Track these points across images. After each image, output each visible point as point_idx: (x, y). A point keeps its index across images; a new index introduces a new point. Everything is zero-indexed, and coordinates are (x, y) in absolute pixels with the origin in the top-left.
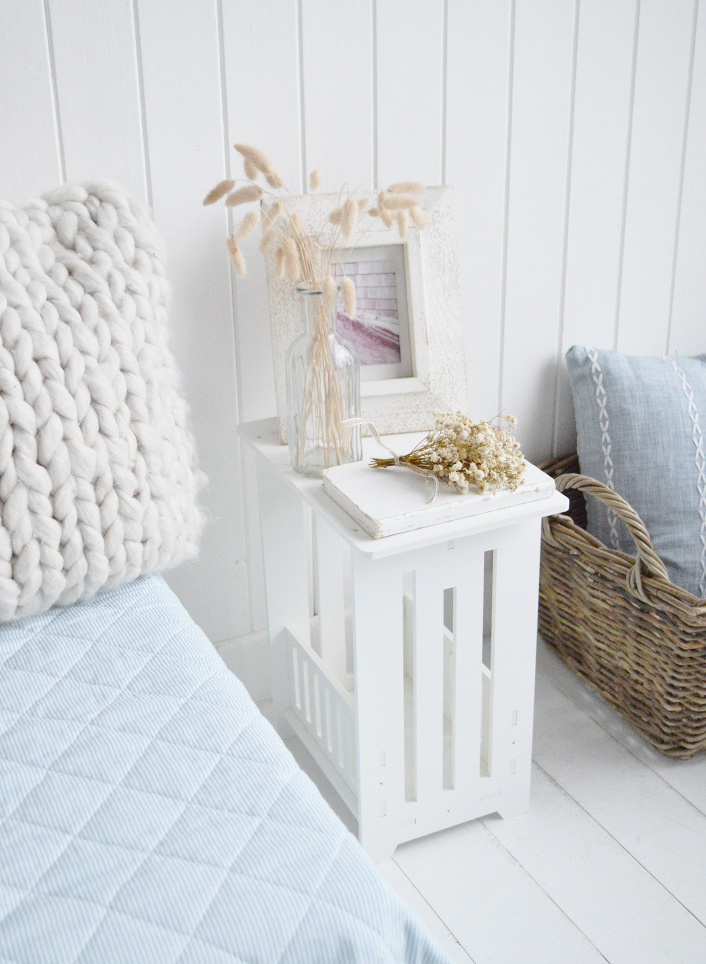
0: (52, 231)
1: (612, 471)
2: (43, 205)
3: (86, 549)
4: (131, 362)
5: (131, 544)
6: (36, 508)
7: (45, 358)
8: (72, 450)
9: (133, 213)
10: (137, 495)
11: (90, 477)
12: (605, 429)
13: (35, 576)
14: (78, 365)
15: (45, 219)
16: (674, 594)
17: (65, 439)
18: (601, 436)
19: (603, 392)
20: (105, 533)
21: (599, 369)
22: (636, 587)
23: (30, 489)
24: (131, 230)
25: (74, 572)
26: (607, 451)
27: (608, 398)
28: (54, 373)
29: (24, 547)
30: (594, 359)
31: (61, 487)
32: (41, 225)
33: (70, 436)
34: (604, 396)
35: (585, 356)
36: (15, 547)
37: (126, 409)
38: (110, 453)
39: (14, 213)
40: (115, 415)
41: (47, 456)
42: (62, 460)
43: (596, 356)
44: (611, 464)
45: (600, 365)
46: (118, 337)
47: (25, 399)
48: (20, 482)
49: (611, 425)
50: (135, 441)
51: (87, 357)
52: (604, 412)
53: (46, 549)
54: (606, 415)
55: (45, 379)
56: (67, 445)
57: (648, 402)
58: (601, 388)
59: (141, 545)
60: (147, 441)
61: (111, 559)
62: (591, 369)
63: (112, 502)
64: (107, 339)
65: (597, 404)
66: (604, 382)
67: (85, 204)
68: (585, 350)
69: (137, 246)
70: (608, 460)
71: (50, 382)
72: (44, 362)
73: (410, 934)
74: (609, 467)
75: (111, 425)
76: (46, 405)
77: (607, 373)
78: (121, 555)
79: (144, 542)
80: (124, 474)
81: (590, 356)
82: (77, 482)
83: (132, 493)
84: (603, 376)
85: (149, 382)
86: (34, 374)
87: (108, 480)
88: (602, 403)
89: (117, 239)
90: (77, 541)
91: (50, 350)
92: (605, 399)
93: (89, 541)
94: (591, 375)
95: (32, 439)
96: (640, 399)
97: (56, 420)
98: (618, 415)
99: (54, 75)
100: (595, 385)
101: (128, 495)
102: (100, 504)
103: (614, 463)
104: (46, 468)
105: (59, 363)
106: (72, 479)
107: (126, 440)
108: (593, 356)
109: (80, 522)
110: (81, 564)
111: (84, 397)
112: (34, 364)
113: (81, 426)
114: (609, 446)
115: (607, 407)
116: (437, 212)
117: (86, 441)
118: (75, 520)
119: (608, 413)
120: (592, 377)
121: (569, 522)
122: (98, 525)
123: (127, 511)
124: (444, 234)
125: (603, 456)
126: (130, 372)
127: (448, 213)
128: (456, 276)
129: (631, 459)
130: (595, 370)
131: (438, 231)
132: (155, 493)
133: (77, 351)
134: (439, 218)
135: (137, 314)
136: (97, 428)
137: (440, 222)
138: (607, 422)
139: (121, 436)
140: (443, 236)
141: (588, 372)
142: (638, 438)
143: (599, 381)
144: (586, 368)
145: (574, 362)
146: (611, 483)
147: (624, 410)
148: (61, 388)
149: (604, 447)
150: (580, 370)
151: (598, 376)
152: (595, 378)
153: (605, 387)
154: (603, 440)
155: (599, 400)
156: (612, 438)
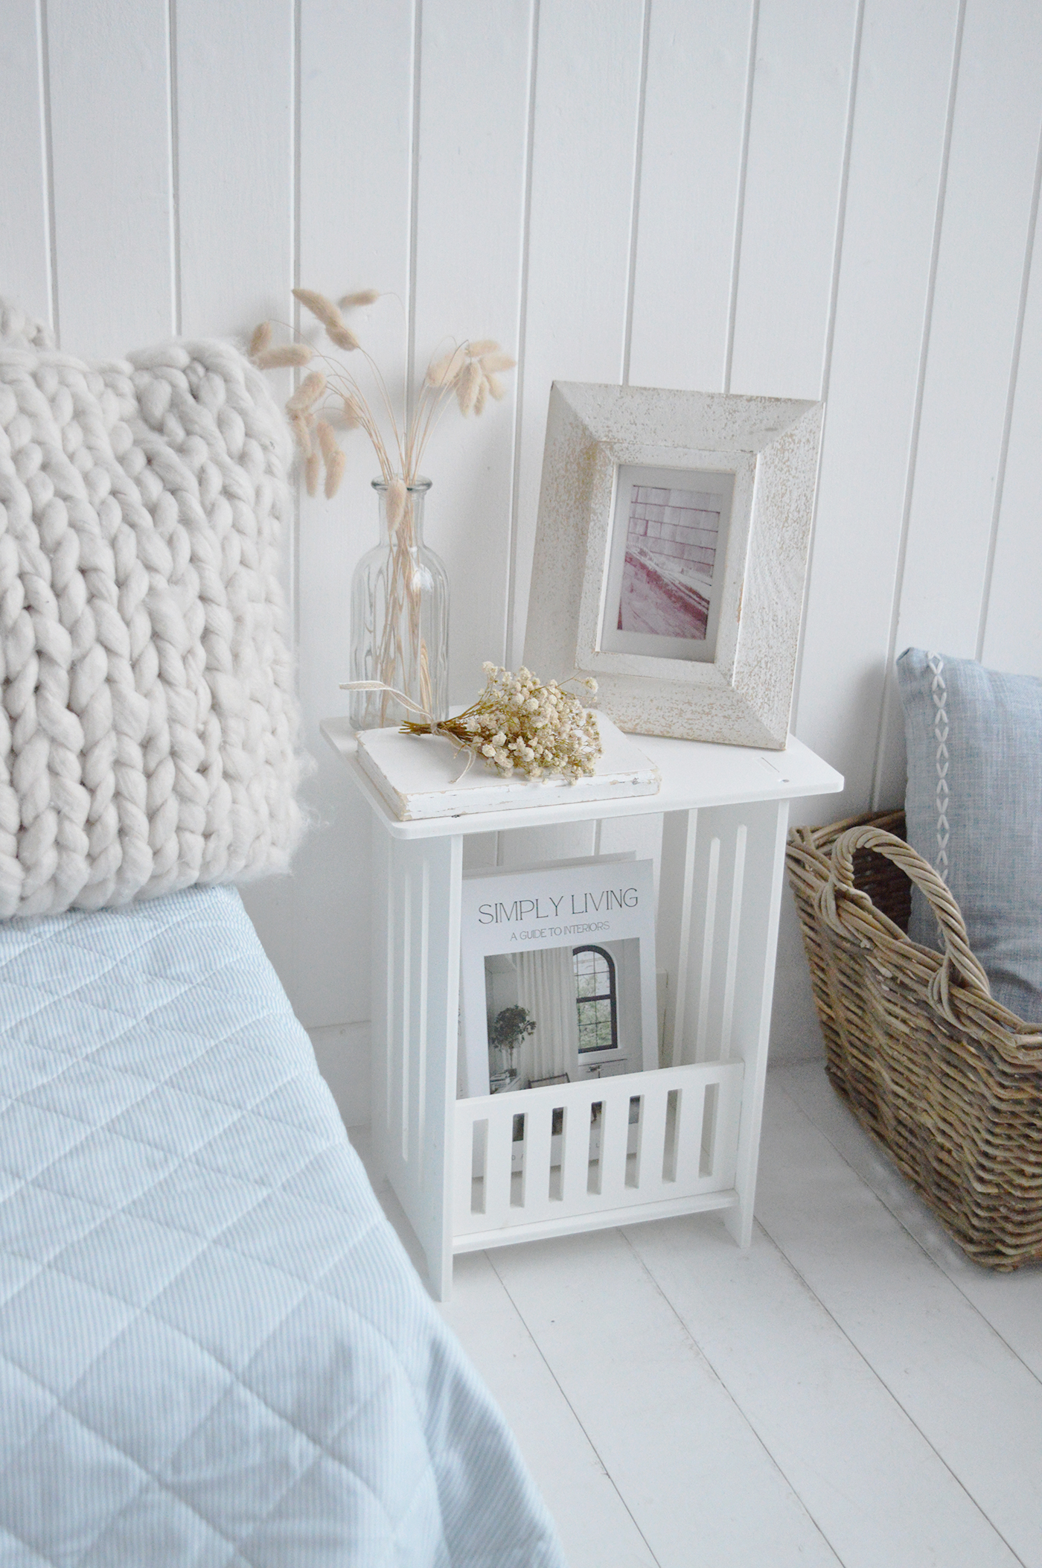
0: (134, 403)
1: (947, 836)
2: (127, 368)
3: (122, 832)
4: (216, 589)
5: (188, 836)
6: (59, 768)
7: (96, 570)
8: (117, 696)
9: (249, 390)
10: (203, 770)
11: (139, 736)
12: (943, 774)
13: (48, 858)
14: (140, 584)
15: (127, 387)
16: (991, 1013)
17: (109, 680)
18: (937, 785)
19: (946, 720)
20: (152, 815)
21: (943, 685)
22: (940, 1000)
23: (53, 740)
24: (242, 413)
25: (102, 862)
26: (943, 806)
27: (951, 729)
28: (104, 590)
29: (37, 817)
30: (938, 670)
31: (96, 744)
32: (120, 395)
33: (116, 676)
34: (947, 724)
35: (925, 665)
36: (24, 816)
37: (201, 652)
38: (170, 707)
39: (85, 375)
40: (184, 659)
41: (83, 699)
42: (102, 708)
43: (941, 666)
44: (947, 826)
45: (945, 680)
46: (201, 553)
47: (61, 621)
48: (40, 730)
49: (951, 768)
50: (209, 696)
51: (153, 574)
52: (943, 748)
53: (67, 824)
54: (946, 754)
55: (92, 597)
56: (110, 689)
57: (1009, 740)
58: (942, 713)
59: (201, 840)
60: (227, 698)
61: (156, 853)
62: (931, 684)
63: (167, 775)
64: (185, 554)
65: (934, 737)
66: (947, 705)
67: (184, 371)
68: (926, 656)
69: (247, 435)
70: (943, 819)
71: (98, 602)
72: (93, 576)
73: (437, 1355)
74: (943, 830)
75: (176, 669)
76: (88, 632)
77: (954, 691)
78: (171, 848)
79: (207, 836)
80: (187, 738)
81: (932, 666)
82: (118, 740)
83: (196, 767)
84: (948, 696)
85: (239, 620)
86: (78, 589)
87: (164, 742)
88: (942, 735)
89: (221, 423)
90: (110, 819)
91: (104, 560)
92: (947, 729)
93: (128, 822)
94: (931, 692)
95: (63, 674)
96: (998, 735)
97: (99, 656)
98: (965, 755)
99: (176, 196)
100: (935, 708)
101: (190, 769)
102: (149, 775)
103: (950, 825)
104: (78, 716)
105: (113, 577)
106: (113, 735)
107: (196, 693)
108: (937, 666)
109: (117, 795)
110: (114, 852)
111: (143, 626)
112: (79, 576)
113: (133, 666)
114: (947, 800)
115: (949, 743)
116: (792, 435)
117: (138, 687)
118: (111, 791)
119: (950, 751)
120: (932, 695)
121: (864, 901)
122: (142, 802)
123: (188, 790)
124: (796, 469)
125: (938, 814)
126: (212, 601)
127: (808, 441)
128: (804, 532)
129: (977, 822)
130: (938, 686)
131: (788, 463)
132: (231, 771)
133: (140, 566)
134: (792, 446)
135: (234, 526)
136: (156, 671)
137: (793, 451)
138: (947, 764)
139: (188, 686)
140: (793, 472)
141: (926, 688)
142: (990, 791)
143: (940, 702)
144: (924, 682)
145: (907, 671)
146: (944, 854)
147: (972, 748)
148: (110, 611)
149: (938, 801)
150: (915, 685)
151: (940, 696)
152: (936, 698)
153: (950, 713)
154: (939, 790)
155: (938, 731)
156: (950, 788)
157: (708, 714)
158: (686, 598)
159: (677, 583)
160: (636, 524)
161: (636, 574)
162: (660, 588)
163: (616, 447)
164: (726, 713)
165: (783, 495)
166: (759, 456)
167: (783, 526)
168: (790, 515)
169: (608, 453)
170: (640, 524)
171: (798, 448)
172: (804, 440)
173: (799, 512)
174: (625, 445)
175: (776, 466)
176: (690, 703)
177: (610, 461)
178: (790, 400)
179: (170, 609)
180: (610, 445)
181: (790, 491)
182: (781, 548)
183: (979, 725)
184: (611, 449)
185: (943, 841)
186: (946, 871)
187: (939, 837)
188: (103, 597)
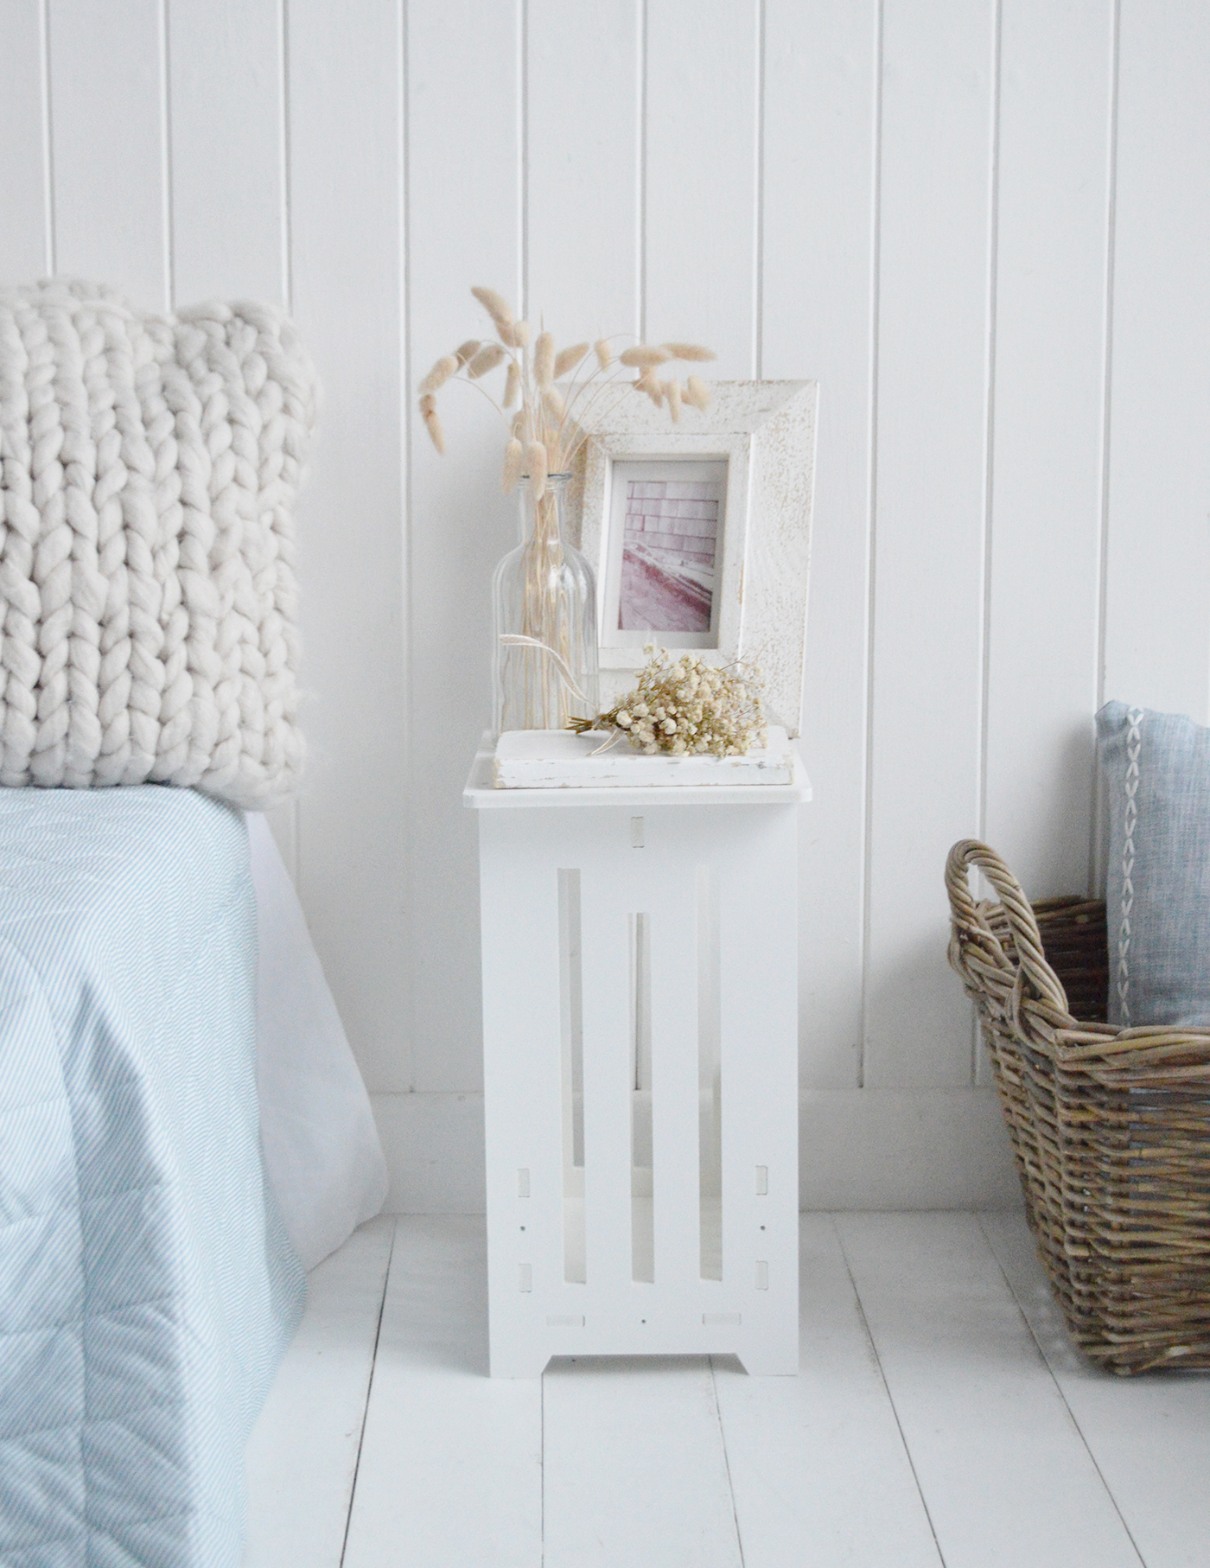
0: (170, 350)
1: (1131, 901)
2: (171, 319)
3: (70, 699)
4: (200, 496)
5: (140, 716)
6: (13, 631)
8: (76, 572)
9: (281, 340)
10: (164, 658)
11: (98, 612)
12: (1129, 833)
14: (117, 478)
15: (166, 335)
17: (72, 557)
18: (1123, 845)
19: (1137, 773)
20: (102, 688)
23: (11, 605)
24: (268, 358)
25: (48, 725)
26: (1127, 869)
27: (1140, 783)
28: (78, 480)
30: (1135, 722)
31: (51, 614)
32: (157, 340)
33: (78, 554)
34: (1136, 778)
37: (174, 549)
38: (132, 593)
40: (154, 555)
41: (43, 572)
42: (61, 583)
43: (1140, 718)
44: (1131, 891)
45: (1141, 732)
46: (187, 462)
49: (1138, 826)
50: (178, 593)
51: (132, 473)
52: (1132, 804)
53: (15, 683)
54: (1134, 811)
55: (67, 485)
56: (73, 566)
57: (1198, 791)
58: (1134, 767)
59: (155, 723)
60: (198, 599)
61: (105, 726)
62: (1126, 736)
63: (121, 654)
64: (169, 459)
65: (1125, 794)
66: (1140, 757)
70: (1128, 884)
71: (72, 489)
72: (72, 467)
74: (1128, 897)
75: (143, 559)
76: (56, 513)
77: (1149, 743)
78: (122, 726)
79: (162, 721)
80: (147, 623)
81: (1132, 718)
82: (75, 613)
83: (156, 653)
84: (1142, 749)
85: (223, 532)
86: (52, 476)
87: (122, 624)
88: (1131, 790)
89: (245, 365)
90: (59, 685)
91: (86, 456)
92: (1136, 783)
93: (75, 689)
94: (1124, 746)
95: (27, 547)
96: (1188, 786)
97: (64, 538)
98: (1153, 810)
100: (1128, 761)
101: (148, 652)
102: (103, 652)
104: (39, 587)
105: (93, 471)
106: (70, 609)
107: (163, 586)
108: (1135, 718)
109: (69, 665)
111: (113, 516)
112: (58, 467)
113: (99, 551)
114: (1132, 861)
115: (1137, 798)
116: (786, 415)
117: (101, 569)
118: (63, 659)
119: (1138, 806)
120: (1126, 749)
122: (94, 674)
123: (140, 669)
124: (792, 448)
125: (1123, 878)
126: (192, 505)
127: (803, 420)
128: (804, 511)
129: (1159, 883)
130: (1134, 738)
131: (783, 443)
132: (195, 665)
133: (121, 463)
134: (786, 425)
135: (231, 447)
136: (122, 556)
137: (788, 430)
138: (1134, 822)
139: (155, 575)
140: (790, 451)
141: (1122, 743)
142: (1175, 848)
143: (1134, 755)
144: (1120, 736)
145: (1105, 726)
146: (1126, 923)
147: (1159, 801)
148: (82, 497)
149: (1124, 863)
150: (1112, 740)
151: (1134, 748)
152: (1130, 750)
153: (1140, 765)
154: (1125, 852)
155: (1128, 786)
156: (1136, 848)
165: (780, 474)
166: (753, 436)
167: (783, 506)
168: (789, 494)
171: (793, 427)
172: (799, 419)
173: (798, 491)
175: (771, 446)
178: (783, 381)
179: (145, 509)
181: (788, 470)
182: (782, 528)
183: (1170, 776)
185: (1126, 908)
186: (1128, 942)
187: (1124, 903)
188: (77, 485)
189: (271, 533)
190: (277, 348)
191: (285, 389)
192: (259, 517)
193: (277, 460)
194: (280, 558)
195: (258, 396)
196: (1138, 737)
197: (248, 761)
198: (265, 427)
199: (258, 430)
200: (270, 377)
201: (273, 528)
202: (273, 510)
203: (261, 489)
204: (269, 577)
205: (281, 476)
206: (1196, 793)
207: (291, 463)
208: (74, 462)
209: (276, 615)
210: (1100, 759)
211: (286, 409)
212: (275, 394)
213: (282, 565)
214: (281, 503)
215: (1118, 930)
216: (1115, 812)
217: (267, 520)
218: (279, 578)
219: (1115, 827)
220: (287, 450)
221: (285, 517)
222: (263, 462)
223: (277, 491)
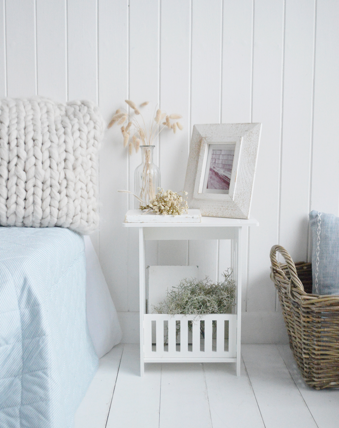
0: (64, 112)
1: (319, 263)
2: (65, 105)
3: (34, 203)
4: (70, 149)
5: (53, 208)
6: (19, 184)
8: (36, 169)
9: (94, 110)
10: (60, 192)
11: (42, 180)
12: (318, 245)
13: (13, 206)
14: (48, 144)
15: (63, 109)
17: (35, 165)
18: (317, 248)
19: (320, 229)
20: (43, 200)
22: (289, 292)
23: (18, 178)
24: (90, 114)
25: (28, 210)
26: (318, 254)
27: (321, 231)
28: (37, 144)
29: (11, 195)
30: (319, 216)
31: (29, 180)
32: (61, 110)
33: (37, 164)
34: (320, 230)
35: (316, 215)
36: (8, 195)
37: (63, 163)
38: (51, 174)
40: (57, 165)
41: (27, 169)
42: (32, 172)
43: (321, 215)
44: (319, 260)
46: (67, 140)
47: (25, 150)
48: (15, 174)
49: (320, 243)
51: (52, 143)
52: (319, 237)
53: (19, 198)
54: (319, 239)
56: (35, 167)
58: (319, 227)
63: (48, 191)
64: (62, 140)
65: (317, 234)
66: (321, 225)
68: (317, 212)
70: (318, 258)
71: (35, 147)
74: (318, 261)
75: (54, 166)
76: (31, 153)
77: (323, 221)
80: (55, 183)
82: (35, 180)
83: (58, 191)
84: (321, 223)
85: (77, 159)
86: (30, 143)
87: (48, 183)
88: (319, 234)
90: (31, 199)
91: (40, 139)
92: (320, 232)
93: (35, 200)
95: (23, 162)
96: (334, 232)
97: (33, 160)
98: (324, 238)
100: (318, 226)
101: (55, 191)
102: (43, 191)
104: (26, 173)
105: (41, 142)
106: (34, 178)
108: (319, 214)
109: (34, 194)
112: (32, 141)
113: (42, 164)
114: (319, 252)
115: (320, 235)
117: (43, 168)
118: (32, 192)
119: (321, 238)
121: (282, 273)
122: (40, 197)
123: (53, 195)
125: (316, 256)
126: (68, 152)
129: (326, 258)
130: (319, 220)
131: (251, 139)
132: (68, 194)
133: (49, 140)
134: (252, 135)
135: (79, 137)
136: (49, 165)
138: (319, 242)
139: (58, 170)
140: (252, 142)
141: (316, 221)
142: (331, 249)
143: (319, 224)
144: (316, 219)
145: (311, 216)
146: (317, 268)
147: (326, 236)
148: (38, 149)
149: (317, 253)
150: (313, 220)
151: (319, 223)
152: (318, 223)
153: (321, 227)
154: (317, 249)
155: (318, 232)
156: (320, 248)
157: (227, 209)
158: (225, 179)
159: (222, 175)
160: (213, 160)
161: (212, 173)
162: (218, 176)
163: (207, 138)
164: (232, 209)
167: (249, 156)
168: (251, 153)
169: (205, 140)
170: (214, 160)
172: (255, 133)
174: (209, 138)
176: (222, 206)
177: (205, 142)
179: (55, 153)
180: (205, 138)
183: (329, 230)
184: (205, 139)
185: (317, 265)
186: (318, 273)
187: (317, 263)
188: (37, 146)
189: (90, 160)
190: (92, 112)
191: (95, 123)
192: (87, 156)
193: (92, 141)
194: (92, 167)
195: (87, 124)
196: (320, 219)
197: (82, 221)
198: (89, 132)
199: (87, 133)
200: (90, 119)
201: (90, 159)
202: (91, 154)
203: (87, 148)
204: (89, 172)
205: (93, 145)
206: (336, 234)
207: (96, 142)
208: (36, 140)
209: (91, 183)
210: (310, 225)
211: (95, 128)
212: (92, 124)
213: (92, 169)
214: (93, 153)
215: (315, 270)
216: (314, 239)
217: (89, 157)
218: (92, 173)
219: (314, 243)
220: (95, 138)
221: (94, 156)
222: (88, 142)
223: (91, 149)
